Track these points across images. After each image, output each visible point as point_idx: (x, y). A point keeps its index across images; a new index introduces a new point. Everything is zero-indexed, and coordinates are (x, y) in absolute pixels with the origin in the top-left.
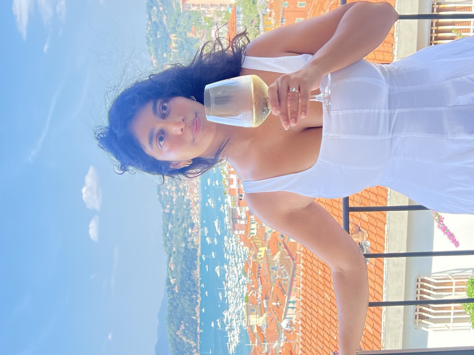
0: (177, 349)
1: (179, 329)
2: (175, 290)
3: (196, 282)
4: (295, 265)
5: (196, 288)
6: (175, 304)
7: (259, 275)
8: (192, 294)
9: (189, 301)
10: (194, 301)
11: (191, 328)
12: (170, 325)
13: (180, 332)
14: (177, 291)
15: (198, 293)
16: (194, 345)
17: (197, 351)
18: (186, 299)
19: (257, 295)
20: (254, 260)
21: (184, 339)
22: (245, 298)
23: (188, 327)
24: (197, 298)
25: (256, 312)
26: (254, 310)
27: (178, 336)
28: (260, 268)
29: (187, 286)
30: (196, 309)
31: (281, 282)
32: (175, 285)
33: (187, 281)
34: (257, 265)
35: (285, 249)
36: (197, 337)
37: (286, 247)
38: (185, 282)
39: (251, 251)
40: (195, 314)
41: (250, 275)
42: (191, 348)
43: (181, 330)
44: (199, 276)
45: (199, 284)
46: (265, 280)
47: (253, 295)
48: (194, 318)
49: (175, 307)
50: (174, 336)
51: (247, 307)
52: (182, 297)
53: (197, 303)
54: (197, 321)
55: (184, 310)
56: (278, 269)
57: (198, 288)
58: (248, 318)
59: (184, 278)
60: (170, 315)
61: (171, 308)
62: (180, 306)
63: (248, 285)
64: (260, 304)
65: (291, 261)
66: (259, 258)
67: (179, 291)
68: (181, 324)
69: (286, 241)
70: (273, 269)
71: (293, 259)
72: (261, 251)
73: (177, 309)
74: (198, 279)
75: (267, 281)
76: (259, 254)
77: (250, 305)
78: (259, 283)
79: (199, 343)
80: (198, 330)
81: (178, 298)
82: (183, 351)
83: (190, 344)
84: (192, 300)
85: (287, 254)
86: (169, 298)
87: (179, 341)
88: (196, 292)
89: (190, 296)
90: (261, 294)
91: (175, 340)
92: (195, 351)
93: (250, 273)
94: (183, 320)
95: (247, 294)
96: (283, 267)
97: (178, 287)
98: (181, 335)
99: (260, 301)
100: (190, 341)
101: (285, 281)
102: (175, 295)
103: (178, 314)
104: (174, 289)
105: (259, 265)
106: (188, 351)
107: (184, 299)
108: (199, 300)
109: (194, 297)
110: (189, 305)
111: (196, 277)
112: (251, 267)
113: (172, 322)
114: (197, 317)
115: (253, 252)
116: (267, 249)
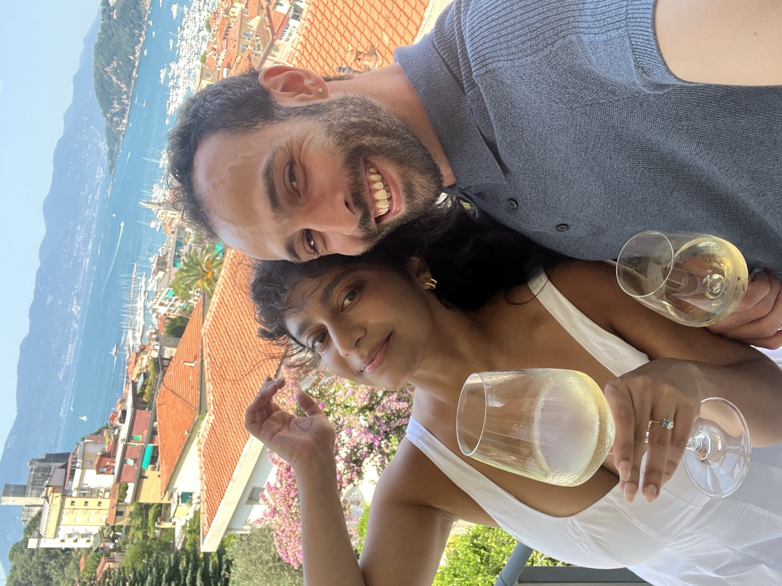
0: (102, 87)
1: (109, 65)
2: (113, 15)
3: (142, 14)
4: (274, 40)
5: (141, 22)
6: (110, 33)
7: (226, 36)
8: (134, 28)
9: (129, 35)
10: (135, 37)
11: (125, 69)
12: (98, 56)
13: (110, 69)
14: (115, 17)
15: (143, 29)
16: (125, 89)
17: (128, 98)
18: (125, 31)
19: (218, 60)
20: (225, 16)
21: (114, 79)
22: (202, 57)
23: (121, 66)
24: (141, 35)
25: (212, 79)
26: (209, 76)
27: (106, 72)
28: (230, 28)
29: (130, 15)
30: (136, 47)
31: (251, 55)
32: (114, 8)
33: (131, 9)
34: (227, 23)
35: (266, 18)
36: (131, 82)
37: (269, 15)
38: (129, 9)
39: (223, 3)
40: (134, 54)
41: (214, 31)
42: (120, 91)
43: (111, 67)
44: (148, 8)
45: (146, 18)
46: (233, 45)
47: (213, 57)
48: (132, 58)
49: (109, 37)
50: (101, 71)
51: (202, 69)
52: (120, 26)
53: (139, 42)
54: (135, 63)
55: (120, 43)
56: (252, 39)
57: (144, 22)
58: (200, 82)
59: (128, 3)
60: (101, 44)
61: (103, 36)
62: (116, 37)
63: (209, 43)
64: (219, 71)
65: (270, 35)
66: (232, 15)
67: (118, 18)
68: (114, 60)
69: (271, 7)
70: (245, 34)
71: (273, 34)
72: (236, 8)
73: (111, 39)
74: (146, 11)
75: (234, 47)
76: (232, 9)
77: (207, 67)
78: (224, 46)
79: (132, 90)
80: (134, 74)
81: (115, 26)
82: (110, 92)
83: (120, 87)
84: (133, 36)
85: (268, 24)
86: (102, 22)
87: (106, 78)
88: (140, 28)
89: (131, 29)
90: (223, 60)
91: (101, 76)
92: (125, 96)
93: (216, 29)
94: (117, 56)
95: (206, 53)
96: (258, 38)
97: (117, 13)
98: (111, 72)
99: (219, 67)
100: (121, 83)
101: (256, 55)
102: (111, 21)
103: (111, 46)
104: (112, 13)
105: (230, 24)
106: (117, 94)
107: (123, 30)
108: (143, 38)
109: (136, 32)
110: (128, 39)
111: (145, 8)
112: (219, 23)
113: (102, 53)
114: (135, 57)
115: (225, 4)
116: (244, 8)
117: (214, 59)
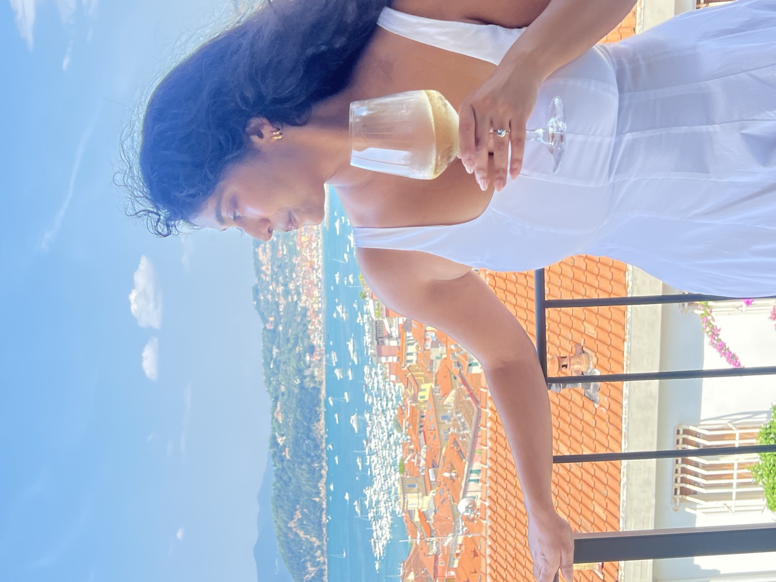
0: (290, 550)
1: (292, 519)
2: (285, 455)
3: (318, 441)
4: (479, 411)
5: (319, 452)
6: (285, 478)
7: (421, 429)
8: (313, 461)
9: (309, 473)
10: (316, 472)
11: (312, 516)
12: (277, 512)
13: (295, 523)
14: (288, 457)
15: (323, 459)
16: (317, 543)
17: (322, 554)
18: (303, 470)
19: (419, 462)
20: (414, 405)
21: (301, 534)
22: (400, 466)
23: (307, 514)
24: (321, 467)
25: (418, 489)
26: (414, 486)
27: (290, 529)
28: (423, 417)
29: (305, 448)
30: (320, 485)
31: (457, 439)
32: (284, 446)
33: (304, 440)
34: (418, 412)
35: (463, 386)
36: (323, 530)
37: (464, 383)
38: (301, 441)
39: (408, 390)
40: (318, 494)
41: (406, 428)
42: (312, 548)
43: (295, 520)
44: (323, 431)
45: (324, 445)
46: (432, 437)
47: (413, 460)
48: (317, 500)
49: (285, 483)
50: (284, 530)
51: (402, 480)
52: (296, 465)
53: (321, 476)
54: (321, 504)
55: (299, 487)
56: (452, 419)
57: (322, 451)
58: (404, 498)
59: (299, 435)
60: (278, 496)
61: (278, 485)
62: (294, 480)
63: (404, 445)
64: (424, 476)
65: (474, 405)
66: (422, 400)
67: (292, 456)
68: (296, 510)
69: (464, 372)
70: (444, 418)
71: (477, 402)
72: (424, 390)
73: (289, 485)
74: (322, 437)
75: (435, 438)
76: (420, 394)
77: (408, 477)
78: (422, 441)
79: (326, 541)
80: (324, 518)
81: (290, 468)
82: (300, 553)
83: (310, 542)
84: (312, 471)
85: (467, 393)
86: (275, 468)
87: (292, 537)
88: (319, 458)
89: (309, 465)
90: (425, 460)
91: (286, 535)
92: (319, 553)
93: (407, 426)
94: (299, 504)
95: (402, 460)
96: (460, 415)
97: (289, 451)
98: (295, 527)
99: (423, 470)
100: (311, 537)
101: (463, 437)
102: (285, 463)
103: (291, 494)
104: (283, 454)
105: (422, 412)
106: (309, 553)
107: (300, 469)
108: (325, 470)
109: (316, 465)
110: (309, 478)
111: (320, 434)
112: (408, 416)
113: (281, 507)
114: (321, 498)
115: (411, 391)
116: (433, 386)
117: (414, 463)
